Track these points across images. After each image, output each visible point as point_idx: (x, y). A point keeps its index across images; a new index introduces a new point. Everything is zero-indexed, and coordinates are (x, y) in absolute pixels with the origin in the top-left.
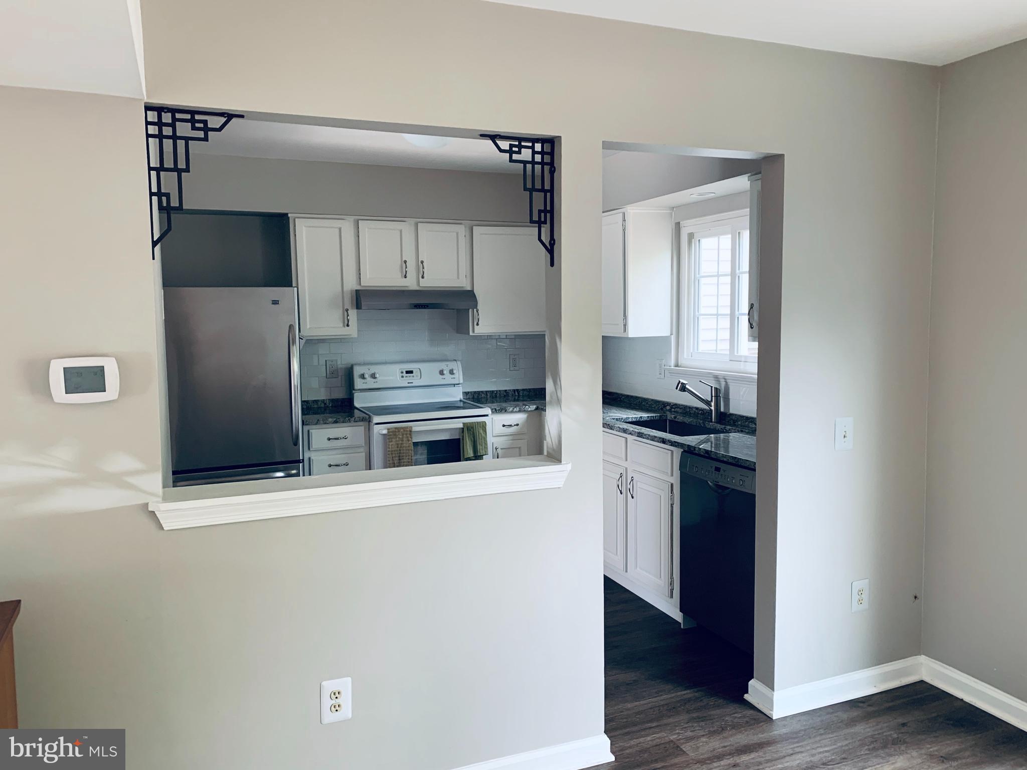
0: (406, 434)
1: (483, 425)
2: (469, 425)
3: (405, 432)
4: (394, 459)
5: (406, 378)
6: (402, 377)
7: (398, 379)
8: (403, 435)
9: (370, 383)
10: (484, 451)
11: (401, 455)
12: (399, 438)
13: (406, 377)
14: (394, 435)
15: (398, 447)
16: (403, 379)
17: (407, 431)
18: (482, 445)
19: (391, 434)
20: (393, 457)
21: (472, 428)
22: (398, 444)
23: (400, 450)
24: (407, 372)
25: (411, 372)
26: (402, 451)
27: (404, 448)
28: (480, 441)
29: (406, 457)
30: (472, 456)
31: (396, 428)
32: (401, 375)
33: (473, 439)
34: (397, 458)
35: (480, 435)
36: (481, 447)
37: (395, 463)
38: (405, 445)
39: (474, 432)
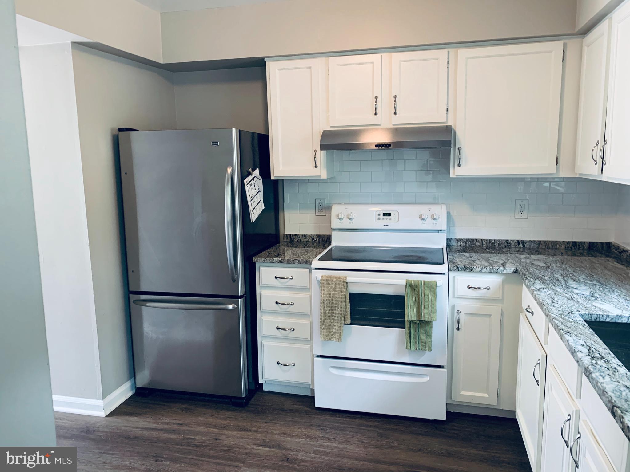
0: (339, 284)
1: (433, 287)
2: (413, 282)
3: (338, 282)
4: (326, 308)
5: (383, 221)
6: (379, 219)
7: (375, 221)
8: (336, 285)
9: (346, 224)
10: (429, 316)
11: (333, 305)
12: (332, 287)
13: (383, 219)
14: (327, 284)
15: (330, 297)
16: (379, 221)
17: (340, 281)
18: (428, 309)
19: (324, 282)
20: (324, 306)
21: (417, 287)
22: (330, 294)
23: (332, 300)
24: (384, 215)
25: (389, 215)
26: (334, 302)
27: (337, 299)
28: (426, 304)
29: (338, 308)
30: (415, 319)
31: (330, 277)
32: (378, 217)
33: (417, 299)
34: (329, 309)
35: (426, 296)
36: (426, 311)
37: (327, 312)
38: (337, 295)
39: (419, 293)
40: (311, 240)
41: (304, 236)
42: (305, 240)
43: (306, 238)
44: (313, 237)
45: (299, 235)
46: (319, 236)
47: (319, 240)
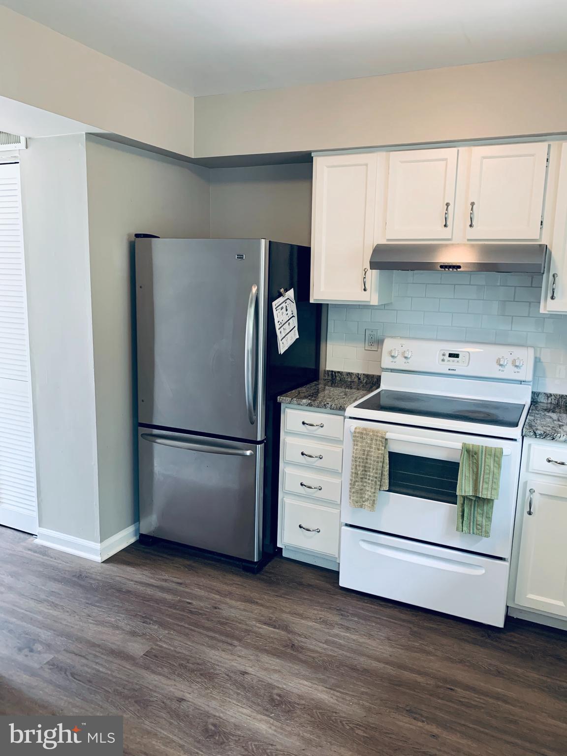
0: (376, 440)
1: (497, 455)
2: (471, 447)
3: (375, 437)
4: (358, 468)
5: (449, 363)
6: (443, 360)
7: (437, 362)
8: (372, 440)
9: (400, 364)
10: (489, 493)
11: (367, 465)
12: (367, 443)
13: (449, 361)
14: (362, 438)
15: (364, 454)
16: (443, 363)
17: (377, 436)
18: (487, 483)
19: (357, 435)
20: (356, 465)
21: (476, 453)
22: (364, 450)
23: (367, 459)
24: (451, 355)
25: (457, 356)
26: (369, 461)
27: (372, 458)
28: (486, 476)
29: (373, 469)
30: (471, 494)
31: (365, 429)
32: (442, 357)
33: (475, 470)
34: (361, 469)
35: (487, 467)
36: (485, 486)
37: (359, 472)
38: (373, 454)
39: (477, 461)
40: (356, 380)
41: (349, 374)
42: (349, 380)
43: (351, 377)
44: (359, 377)
45: (342, 372)
46: (367, 376)
47: (367, 381)
